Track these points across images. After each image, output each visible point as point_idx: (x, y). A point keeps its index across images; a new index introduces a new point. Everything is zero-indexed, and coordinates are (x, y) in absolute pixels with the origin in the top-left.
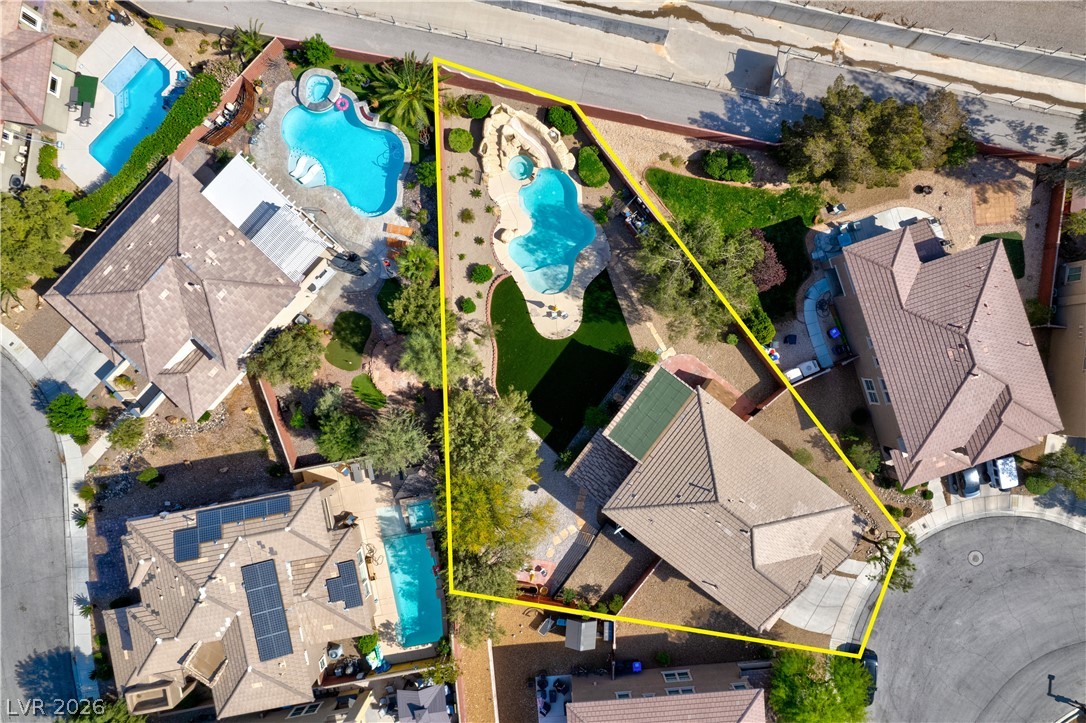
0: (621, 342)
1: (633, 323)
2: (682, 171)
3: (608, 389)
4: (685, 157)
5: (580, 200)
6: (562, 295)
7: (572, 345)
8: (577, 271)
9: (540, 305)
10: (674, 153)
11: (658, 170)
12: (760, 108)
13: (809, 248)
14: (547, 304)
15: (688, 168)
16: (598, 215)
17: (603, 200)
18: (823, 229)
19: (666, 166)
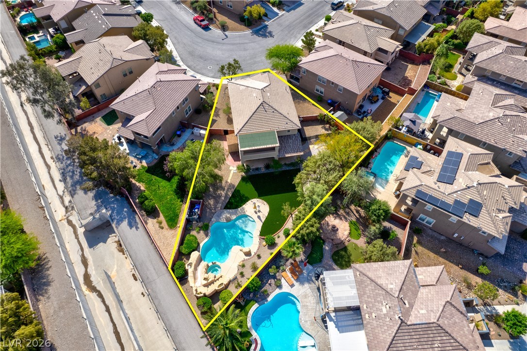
0: (244, 183)
1: (233, 186)
2: (162, 217)
3: (264, 174)
4: (155, 220)
5: (206, 240)
6: (247, 213)
7: (261, 194)
8: (234, 217)
9: (259, 217)
10: (157, 225)
11: (168, 225)
12: (113, 212)
13: (155, 161)
14: (256, 215)
15: (158, 216)
16: (206, 228)
17: (198, 232)
18: (144, 163)
19: (164, 224)
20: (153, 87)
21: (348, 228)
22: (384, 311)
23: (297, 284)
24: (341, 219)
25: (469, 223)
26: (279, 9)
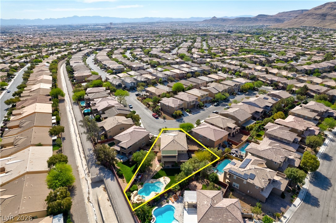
0: (162, 171)
1: (157, 171)
2: (125, 179)
3: (171, 169)
4: (122, 180)
5: (141, 188)
6: (161, 181)
7: (168, 175)
8: (155, 182)
9: (165, 183)
10: (122, 181)
11: (127, 182)
12: (105, 175)
13: (126, 160)
14: (164, 182)
15: (123, 178)
16: (142, 184)
17: (138, 185)
18: (122, 160)
19: (125, 181)
20: (132, 132)
21: (202, 186)
22: (205, 203)
23: (175, 203)
24: (199, 183)
25: (249, 182)
26: (189, 113)
